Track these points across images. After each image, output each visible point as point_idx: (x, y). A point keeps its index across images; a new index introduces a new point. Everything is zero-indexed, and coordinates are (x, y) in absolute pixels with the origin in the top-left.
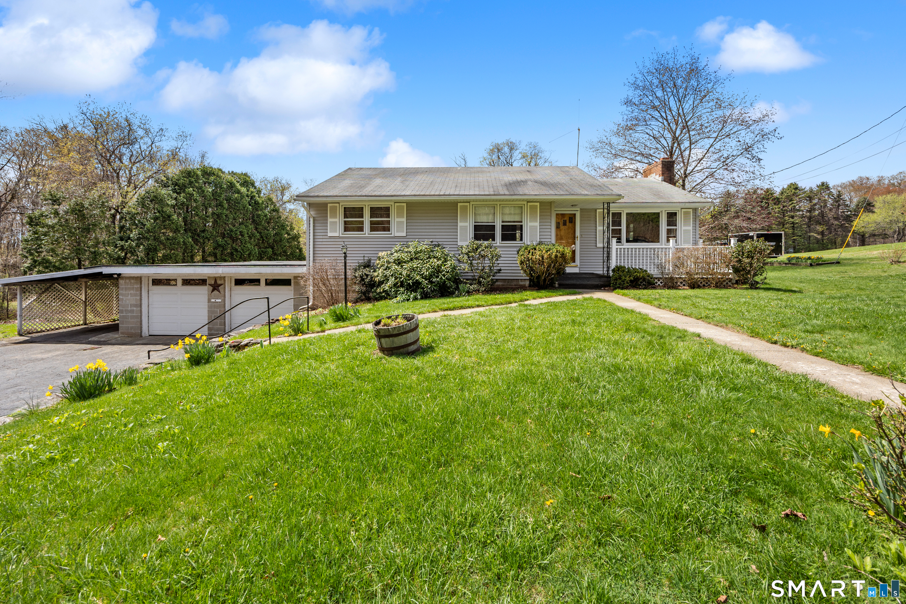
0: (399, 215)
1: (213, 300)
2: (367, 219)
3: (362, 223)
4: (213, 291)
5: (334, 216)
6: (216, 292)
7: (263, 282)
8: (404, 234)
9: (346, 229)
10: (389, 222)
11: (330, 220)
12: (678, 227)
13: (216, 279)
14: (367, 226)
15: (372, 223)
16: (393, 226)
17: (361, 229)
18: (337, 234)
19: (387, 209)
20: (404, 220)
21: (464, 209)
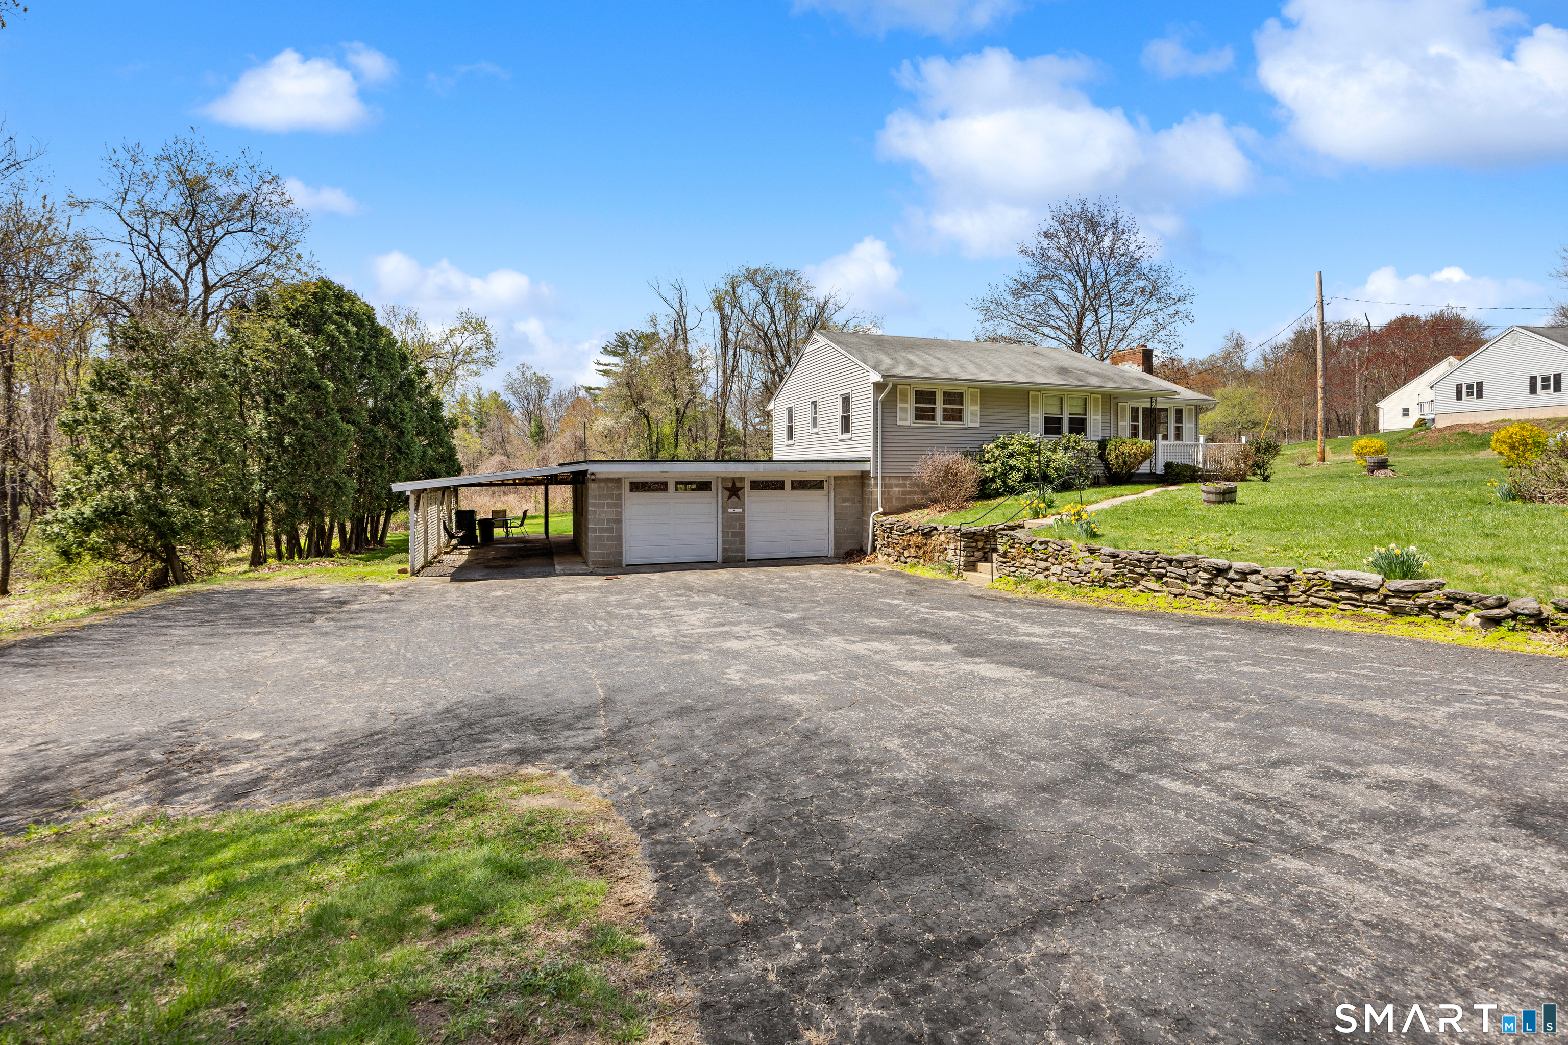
0: (974, 403)
1: (731, 510)
2: (939, 406)
3: (933, 410)
4: (729, 498)
5: (904, 400)
6: (734, 499)
7: (788, 485)
8: (978, 425)
9: (917, 417)
10: (961, 411)
11: (899, 405)
12: (1184, 425)
13: (734, 480)
14: (939, 414)
15: (945, 410)
16: (966, 415)
17: (932, 418)
18: (907, 423)
19: (961, 395)
20: (978, 408)
21: (1036, 398)
